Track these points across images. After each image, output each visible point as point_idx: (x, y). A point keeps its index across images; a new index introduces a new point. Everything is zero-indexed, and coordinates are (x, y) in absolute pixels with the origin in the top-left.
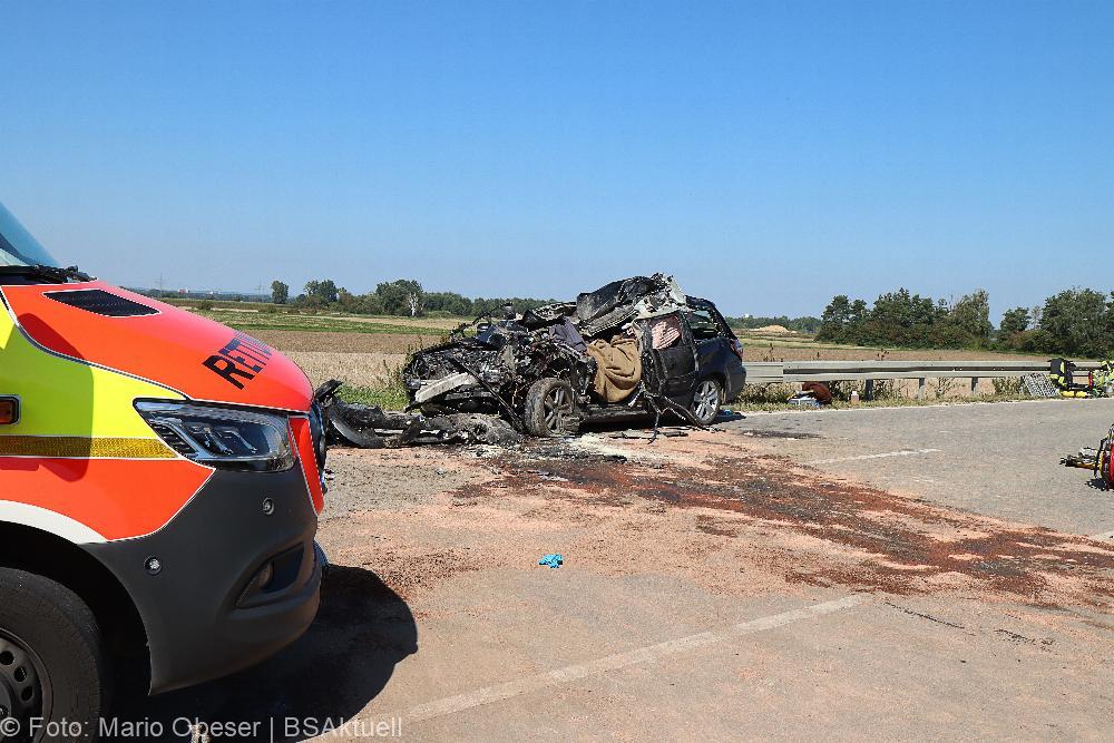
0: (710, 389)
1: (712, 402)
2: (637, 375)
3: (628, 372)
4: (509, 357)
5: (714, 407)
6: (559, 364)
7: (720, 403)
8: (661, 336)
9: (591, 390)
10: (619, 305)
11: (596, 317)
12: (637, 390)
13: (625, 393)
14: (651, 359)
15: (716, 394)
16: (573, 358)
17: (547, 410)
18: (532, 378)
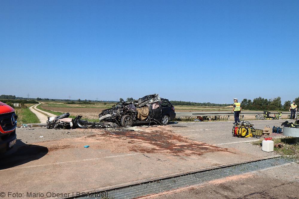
0: (166, 117)
1: (167, 120)
2: (148, 114)
3: (145, 114)
4: (118, 111)
5: (167, 121)
6: (129, 112)
7: (169, 120)
8: (154, 107)
9: (136, 117)
10: (147, 100)
11: (142, 103)
12: (148, 117)
13: (145, 118)
14: (151, 111)
15: (168, 118)
16: (132, 111)
17: (125, 122)
18: (123, 115)
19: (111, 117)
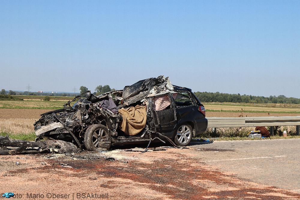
0: (186, 129)
1: (187, 135)
2: (144, 122)
3: (139, 121)
4: (78, 115)
5: (189, 138)
6: (101, 117)
7: (192, 136)
8: (159, 105)
9: (119, 130)
10: (142, 91)
11: (131, 96)
12: (144, 129)
13: (138, 131)
14: (152, 116)
15: (190, 132)
16: (109, 115)
17: (94, 139)
18: (89, 124)
19: (61, 130)
